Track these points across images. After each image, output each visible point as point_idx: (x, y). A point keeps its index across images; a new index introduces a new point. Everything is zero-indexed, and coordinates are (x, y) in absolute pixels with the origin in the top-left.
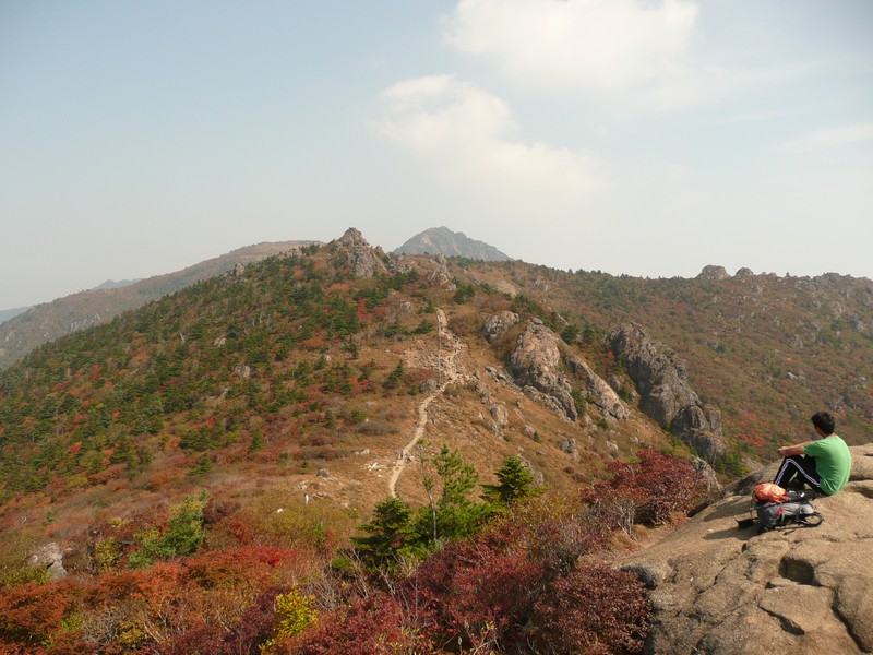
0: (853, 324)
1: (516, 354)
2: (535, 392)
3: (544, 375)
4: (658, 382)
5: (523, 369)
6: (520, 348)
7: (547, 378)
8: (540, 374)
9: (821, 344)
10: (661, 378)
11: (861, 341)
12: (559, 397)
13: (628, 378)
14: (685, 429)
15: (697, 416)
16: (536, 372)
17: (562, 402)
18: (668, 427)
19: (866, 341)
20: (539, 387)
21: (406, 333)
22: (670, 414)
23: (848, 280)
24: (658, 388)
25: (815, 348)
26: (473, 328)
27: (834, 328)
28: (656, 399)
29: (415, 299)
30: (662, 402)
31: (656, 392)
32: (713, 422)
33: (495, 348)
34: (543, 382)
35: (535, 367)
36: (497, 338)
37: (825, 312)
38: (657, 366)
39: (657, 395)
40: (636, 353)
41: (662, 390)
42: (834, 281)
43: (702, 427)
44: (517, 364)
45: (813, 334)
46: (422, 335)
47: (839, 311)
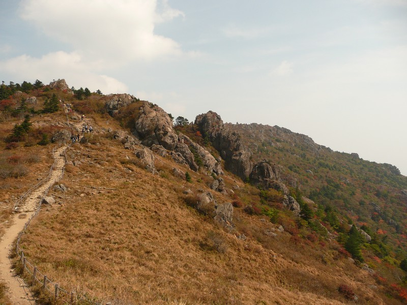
0: (270, 144)
1: (140, 120)
2: (163, 149)
3: (169, 134)
4: (236, 150)
5: (149, 132)
6: (143, 115)
7: (172, 137)
8: (166, 133)
9: (260, 152)
10: (238, 146)
11: (275, 151)
12: (183, 153)
13: (214, 149)
14: (261, 179)
15: (268, 170)
16: (162, 132)
17: (185, 157)
18: (248, 179)
19: (277, 151)
20: (165, 145)
21: (33, 112)
22: (248, 170)
23: (261, 126)
24: (237, 153)
25: (258, 155)
26: (96, 108)
27: (263, 145)
28: (237, 161)
29: (41, 98)
30: (242, 162)
31: (236, 156)
32: (277, 173)
33: (119, 119)
34: (169, 141)
35: (160, 127)
36: (119, 112)
37: (257, 139)
38: (234, 138)
39: (238, 158)
40: (217, 131)
41: (241, 154)
42: (255, 127)
43: (271, 177)
44: (143, 128)
45: (256, 148)
46: (49, 114)
47: (263, 138)
